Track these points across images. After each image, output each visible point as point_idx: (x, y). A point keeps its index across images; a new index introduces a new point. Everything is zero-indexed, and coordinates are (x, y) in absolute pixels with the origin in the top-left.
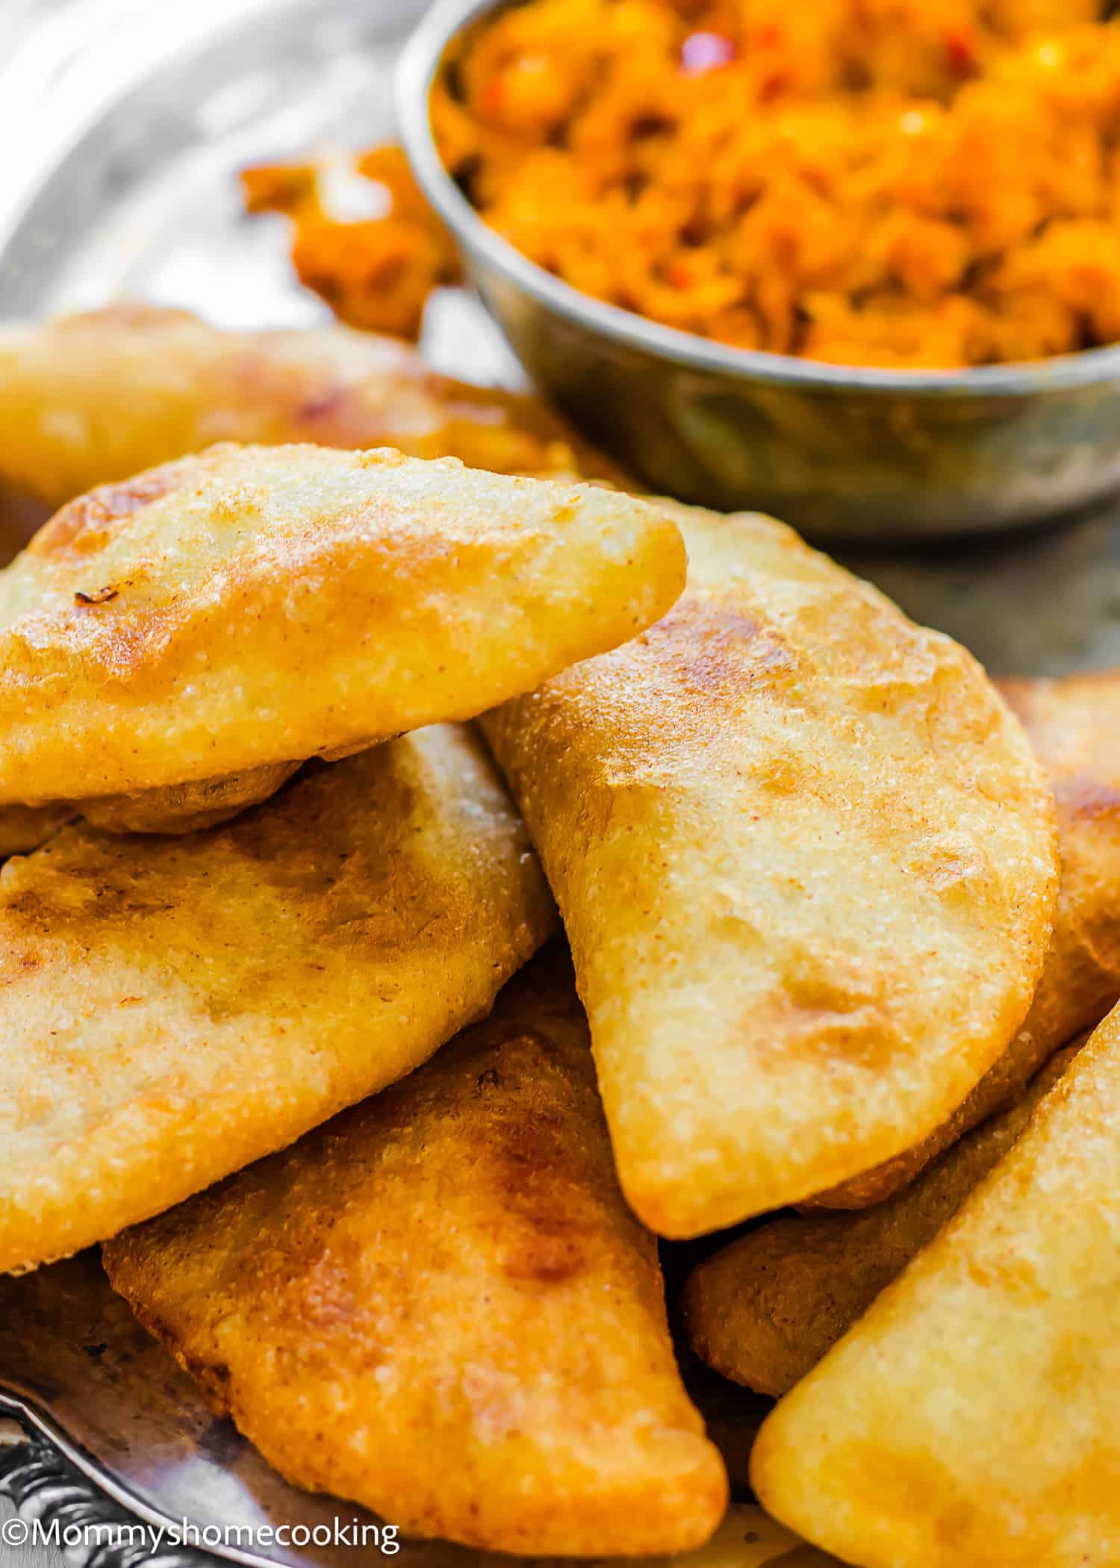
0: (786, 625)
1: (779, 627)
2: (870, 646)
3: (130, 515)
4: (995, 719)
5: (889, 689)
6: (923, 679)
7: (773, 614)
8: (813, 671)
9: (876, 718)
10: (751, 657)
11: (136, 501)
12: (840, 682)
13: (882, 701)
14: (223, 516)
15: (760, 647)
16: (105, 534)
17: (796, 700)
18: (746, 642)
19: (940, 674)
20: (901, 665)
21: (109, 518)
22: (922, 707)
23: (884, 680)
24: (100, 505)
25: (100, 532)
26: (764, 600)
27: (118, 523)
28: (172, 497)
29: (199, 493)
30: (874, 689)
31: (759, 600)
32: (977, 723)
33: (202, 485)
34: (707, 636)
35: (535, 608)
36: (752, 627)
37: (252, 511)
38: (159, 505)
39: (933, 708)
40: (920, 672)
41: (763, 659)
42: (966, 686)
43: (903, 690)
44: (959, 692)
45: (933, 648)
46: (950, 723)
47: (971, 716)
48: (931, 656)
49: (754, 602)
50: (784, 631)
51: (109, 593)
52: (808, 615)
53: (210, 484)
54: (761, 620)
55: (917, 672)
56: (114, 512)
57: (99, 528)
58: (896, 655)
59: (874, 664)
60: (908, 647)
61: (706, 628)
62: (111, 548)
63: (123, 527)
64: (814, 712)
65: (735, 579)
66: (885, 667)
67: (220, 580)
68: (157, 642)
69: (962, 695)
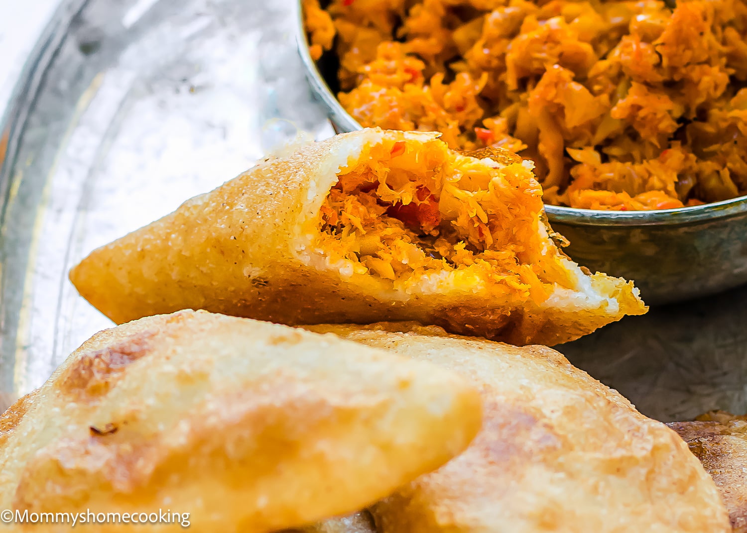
0: (555, 418)
1: (550, 419)
2: (610, 431)
3: (122, 370)
4: (693, 477)
5: (622, 460)
6: (644, 453)
7: (546, 411)
8: (571, 448)
9: (613, 479)
10: (531, 440)
11: (125, 357)
12: (590, 455)
13: (618, 468)
14: (184, 379)
15: (537, 433)
16: (107, 383)
17: (560, 468)
18: (528, 429)
19: (656, 449)
20: (630, 444)
21: (108, 371)
22: (643, 471)
23: (620, 453)
24: (103, 361)
25: (103, 382)
26: (541, 402)
27: (115, 375)
28: (149, 359)
29: (168, 358)
30: (611, 461)
31: (538, 402)
32: (680, 480)
33: (169, 352)
34: (502, 426)
35: (386, 448)
36: (532, 419)
37: (203, 376)
38: (141, 363)
39: (651, 472)
40: (643, 448)
41: (539, 441)
42: (674, 456)
43: (631, 460)
44: (669, 460)
45: (652, 431)
46: (664, 482)
47: (676, 476)
48: (650, 437)
49: (534, 404)
50: (554, 422)
51: (111, 428)
52: (570, 412)
53: (174, 351)
54: (538, 416)
55: (641, 449)
56: (111, 366)
57: (103, 378)
58: (627, 437)
59: (612, 443)
60: (635, 431)
61: (501, 421)
62: (112, 394)
63: (119, 379)
64: (571, 475)
65: (522, 387)
66: (619, 446)
67: (185, 427)
68: (146, 467)
69: (670, 462)
